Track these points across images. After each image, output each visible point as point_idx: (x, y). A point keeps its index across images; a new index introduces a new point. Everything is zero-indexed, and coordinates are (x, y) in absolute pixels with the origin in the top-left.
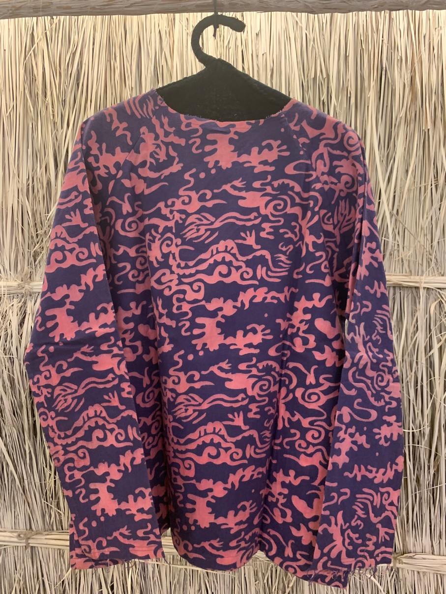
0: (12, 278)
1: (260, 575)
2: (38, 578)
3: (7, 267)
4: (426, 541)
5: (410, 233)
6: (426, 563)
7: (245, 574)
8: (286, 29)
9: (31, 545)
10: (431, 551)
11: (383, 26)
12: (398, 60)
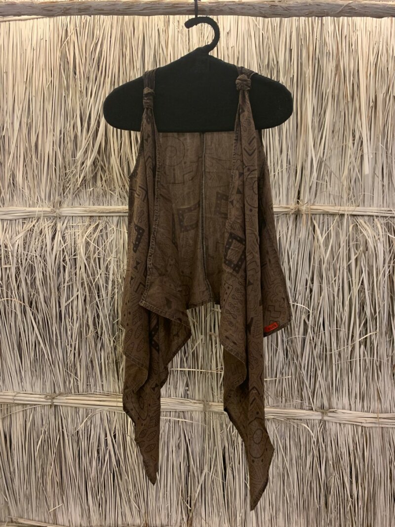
0: (46, 206)
1: (224, 426)
2: (59, 430)
3: (43, 197)
4: (346, 400)
5: (335, 176)
6: (346, 417)
7: (213, 426)
8: (249, 30)
9: (55, 404)
10: (349, 409)
11: (317, 29)
12: (327, 53)
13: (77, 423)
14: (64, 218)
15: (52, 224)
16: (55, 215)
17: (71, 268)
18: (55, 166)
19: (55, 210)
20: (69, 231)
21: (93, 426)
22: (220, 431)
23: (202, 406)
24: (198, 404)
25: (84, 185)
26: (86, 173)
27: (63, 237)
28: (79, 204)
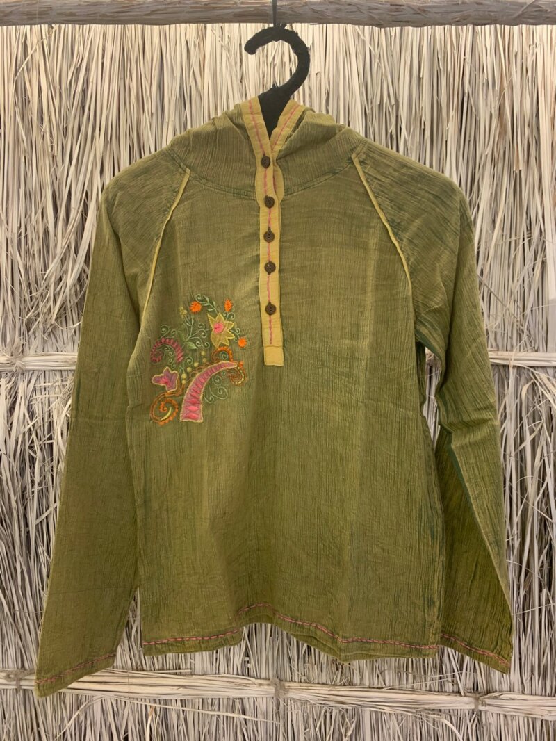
13: (62, 719)
14: (31, 373)
15: (10, 385)
16: (13, 368)
17: (44, 461)
18: (13, 284)
19: (13, 361)
20: (39, 396)
21: (88, 723)
22: (303, 730)
23: (272, 690)
24: (266, 687)
25: (63, 316)
26: (66, 297)
27: (30, 407)
28: (56, 349)
